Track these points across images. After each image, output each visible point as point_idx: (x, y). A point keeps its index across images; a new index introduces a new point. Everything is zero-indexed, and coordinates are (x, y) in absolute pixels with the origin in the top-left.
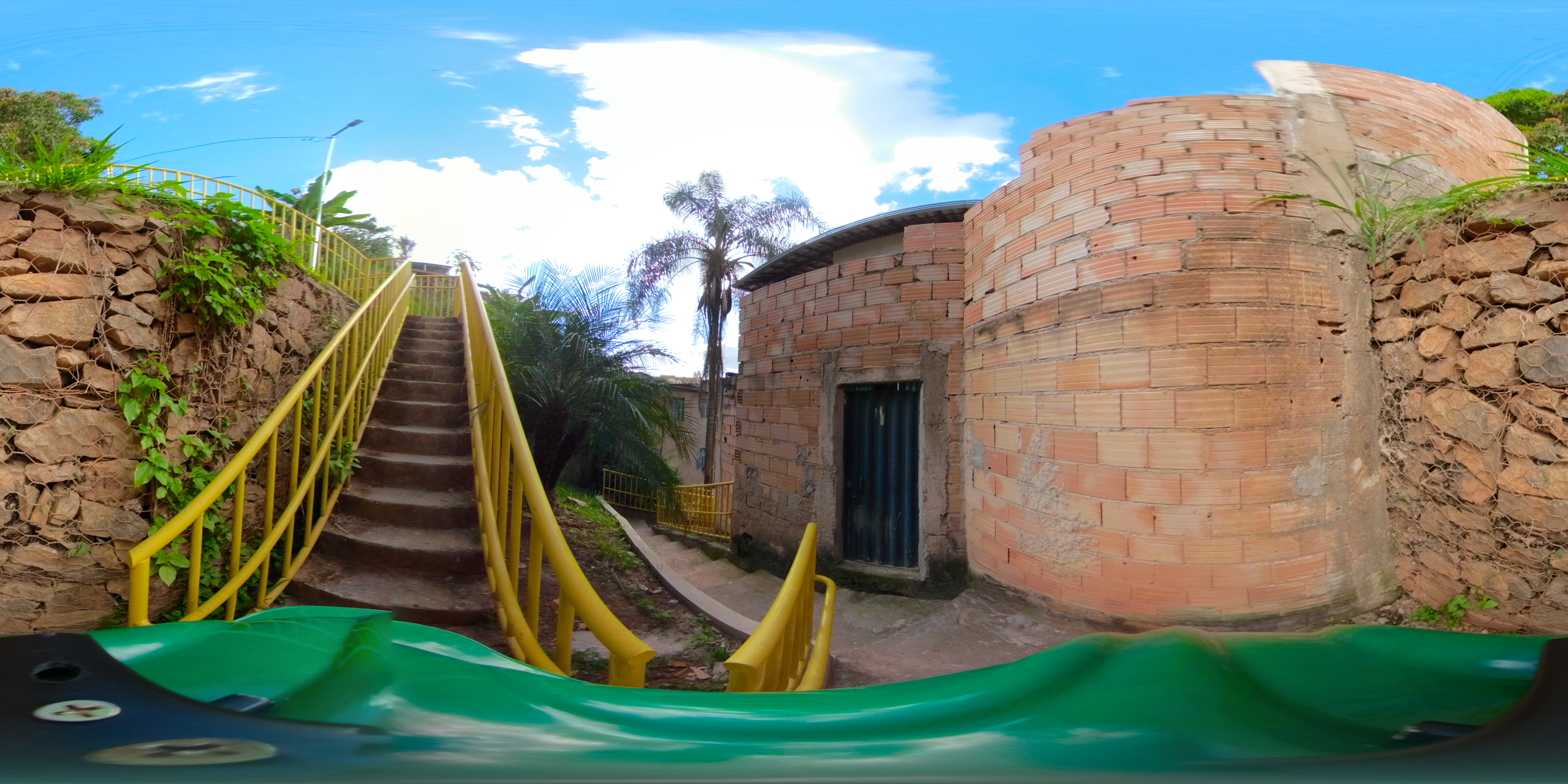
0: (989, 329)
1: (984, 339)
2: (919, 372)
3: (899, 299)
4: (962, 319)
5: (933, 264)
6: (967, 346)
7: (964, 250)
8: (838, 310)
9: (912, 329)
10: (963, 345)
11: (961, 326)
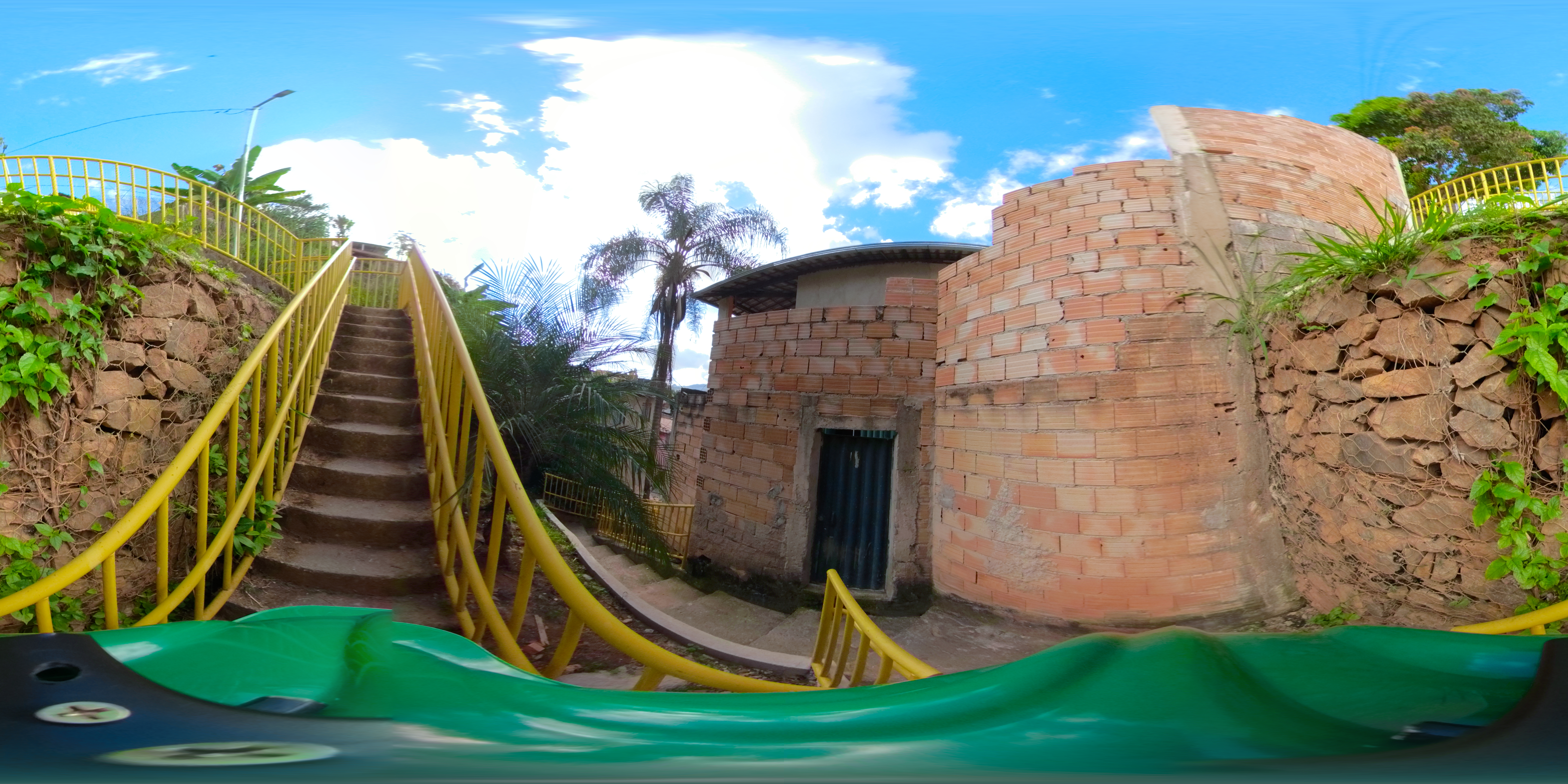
0: (961, 394)
1: (955, 402)
2: (895, 424)
3: (879, 353)
4: (934, 378)
5: (910, 321)
6: (938, 404)
7: (937, 310)
8: (820, 356)
9: (890, 385)
10: (934, 402)
11: (933, 385)
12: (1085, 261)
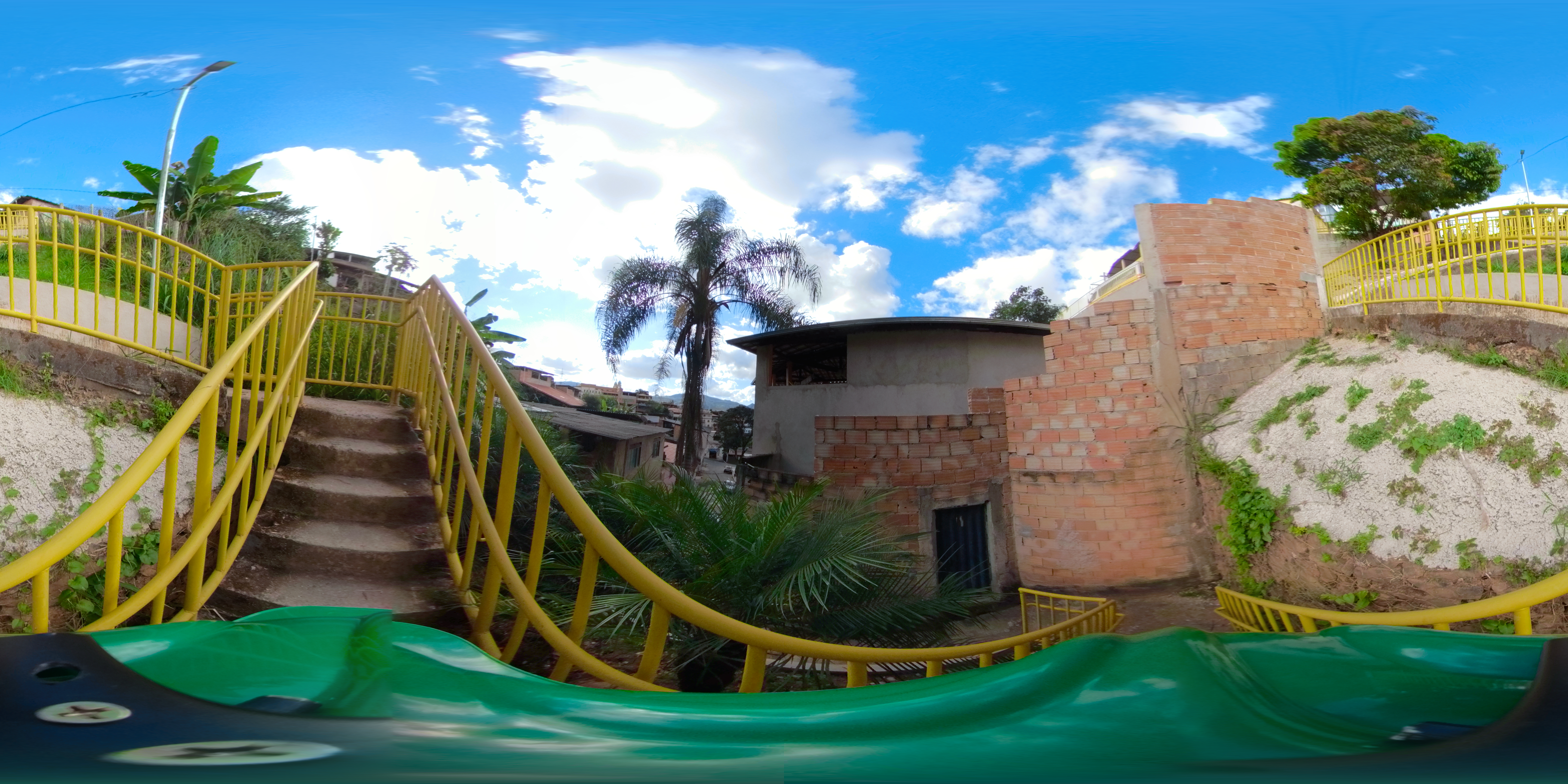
0: (1031, 475)
1: (1028, 479)
2: (987, 497)
3: (972, 451)
4: (1009, 464)
5: (990, 425)
6: (1013, 480)
7: (1005, 414)
8: (929, 457)
9: (982, 471)
10: (1010, 480)
11: (1008, 467)
12: (1105, 404)
